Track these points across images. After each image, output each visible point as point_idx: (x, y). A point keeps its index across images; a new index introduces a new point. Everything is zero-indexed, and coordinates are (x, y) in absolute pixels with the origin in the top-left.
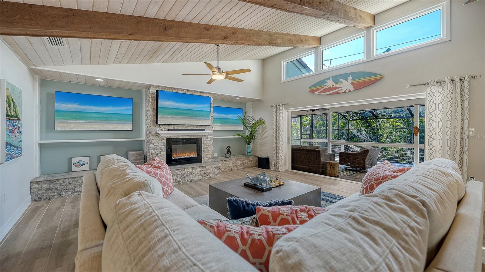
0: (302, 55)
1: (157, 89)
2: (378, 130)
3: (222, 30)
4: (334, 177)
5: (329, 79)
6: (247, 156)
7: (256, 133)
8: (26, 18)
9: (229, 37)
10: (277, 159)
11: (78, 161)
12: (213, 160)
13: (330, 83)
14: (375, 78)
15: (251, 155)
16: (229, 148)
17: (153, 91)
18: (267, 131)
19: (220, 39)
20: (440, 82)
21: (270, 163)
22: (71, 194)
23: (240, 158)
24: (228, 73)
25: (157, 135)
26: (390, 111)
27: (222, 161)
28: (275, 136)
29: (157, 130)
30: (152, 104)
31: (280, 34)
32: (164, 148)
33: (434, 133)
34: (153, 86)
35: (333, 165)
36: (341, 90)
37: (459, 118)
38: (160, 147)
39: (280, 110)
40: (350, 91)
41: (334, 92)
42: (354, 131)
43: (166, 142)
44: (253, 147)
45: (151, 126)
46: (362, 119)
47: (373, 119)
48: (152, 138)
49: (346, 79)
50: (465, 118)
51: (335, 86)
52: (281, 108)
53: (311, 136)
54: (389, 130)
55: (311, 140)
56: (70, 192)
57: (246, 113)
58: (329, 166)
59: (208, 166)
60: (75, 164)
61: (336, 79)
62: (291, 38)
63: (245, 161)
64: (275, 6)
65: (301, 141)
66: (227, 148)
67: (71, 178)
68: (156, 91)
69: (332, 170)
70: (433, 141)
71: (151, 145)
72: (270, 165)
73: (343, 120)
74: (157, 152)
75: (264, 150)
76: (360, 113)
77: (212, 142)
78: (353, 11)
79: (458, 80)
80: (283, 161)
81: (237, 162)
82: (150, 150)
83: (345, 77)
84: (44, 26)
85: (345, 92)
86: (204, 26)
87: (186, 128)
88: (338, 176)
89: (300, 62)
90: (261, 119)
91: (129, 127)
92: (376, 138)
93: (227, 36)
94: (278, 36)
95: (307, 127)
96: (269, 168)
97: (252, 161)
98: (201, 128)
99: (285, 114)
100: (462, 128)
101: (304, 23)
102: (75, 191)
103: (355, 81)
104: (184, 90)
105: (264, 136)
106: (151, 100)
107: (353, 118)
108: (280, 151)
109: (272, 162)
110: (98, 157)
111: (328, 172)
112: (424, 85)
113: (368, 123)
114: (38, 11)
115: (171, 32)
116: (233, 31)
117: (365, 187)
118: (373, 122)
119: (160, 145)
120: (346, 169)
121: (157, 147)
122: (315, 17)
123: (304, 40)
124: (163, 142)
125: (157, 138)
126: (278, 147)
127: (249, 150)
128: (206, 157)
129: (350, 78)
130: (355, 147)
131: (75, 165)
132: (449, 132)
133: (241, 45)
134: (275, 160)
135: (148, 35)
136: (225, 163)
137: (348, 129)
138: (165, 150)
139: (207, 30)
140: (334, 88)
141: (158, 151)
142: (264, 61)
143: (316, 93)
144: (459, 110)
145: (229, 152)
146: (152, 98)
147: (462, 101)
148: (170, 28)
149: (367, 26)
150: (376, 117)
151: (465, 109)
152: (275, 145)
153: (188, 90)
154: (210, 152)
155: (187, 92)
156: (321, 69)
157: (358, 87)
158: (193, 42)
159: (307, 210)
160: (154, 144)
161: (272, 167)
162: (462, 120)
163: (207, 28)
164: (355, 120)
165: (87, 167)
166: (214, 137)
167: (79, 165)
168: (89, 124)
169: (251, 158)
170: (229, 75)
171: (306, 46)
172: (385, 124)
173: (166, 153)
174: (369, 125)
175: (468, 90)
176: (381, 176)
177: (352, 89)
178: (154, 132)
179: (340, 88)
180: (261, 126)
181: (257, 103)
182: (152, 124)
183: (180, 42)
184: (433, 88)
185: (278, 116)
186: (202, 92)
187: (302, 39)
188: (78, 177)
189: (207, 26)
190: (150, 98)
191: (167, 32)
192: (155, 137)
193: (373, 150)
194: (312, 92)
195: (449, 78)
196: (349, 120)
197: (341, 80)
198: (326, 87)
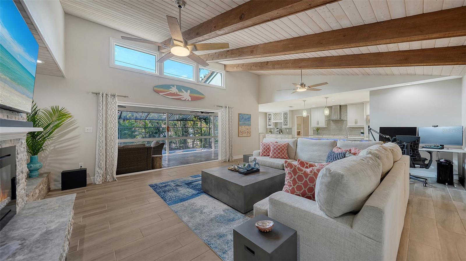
5: (173, 86)
13: (174, 90)
14: (201, 96)
15: (38, 175)
18: (75, 128)
36: (182, 98)
40: (188, 100)
41: (177, 98)
49: (187, 92)
51: (178, 93)
61: (179, 88)
69: (161, 163)
83: (186, 89)
85: (185, 100)
103: (192, 95)
111: (158, 165)
127: (36, 165)
129: (189, 91)
140: (177, 95)
143: (161, 94)
157: (194, 99)
177: (190, 100)
179: (182, 96)
194: (156, 91)
197: (183, 90)
198: (170, 92)
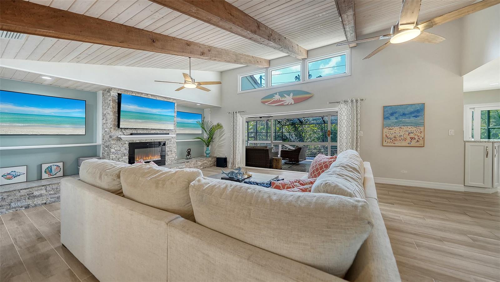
0: (255, 73)
1: (119, 92)
2: (303, 133)
3: (200, 47)
4: (279, 169)
5: (276, 94)
6: (206, 157)
7: (214, 137)
8: (8, 12)
9: (206, 54)
10: (234, 158)
11: (9, 173)
12: (176, 162)
13: (277, 97)
14: (308, 96)
15: (209, 156)
16: (189, 150)
17: (114, 94)
18: (224, 134)
19: (198, 55)
20: (346, 102)
21: (228, 162)
22: (5, 211)
23: (201, 159)
24: (199, 84)
25: (119, 139)
26: (311, 119)
27: (184, 162)
28: (232, 138)
29: (118, 133)
30: (113, 107)
31: (243, 55)
32: (127, 152)
33: (342, 134)
34: (115, 88)
35: (277, 160)
36: (285, 103)
37: (355, 125)
38: (121, 152)
39: (237, 117)
40: (291, 104)
41: (280, 104)
42: (287, 134)
43: (128, 146)
44: (211, 149)
45: (112, 130)
46: (292, 125)
47: (299, 125)
48: (112, 143)
49: (289, 95)
50: (358, 125)
51: (281, 99)
52: (238, 114)
53: (256, 139)
54: (310, 133)
55: (256, 142)
56: (3, 209)
57: (204, 118)
58: (275, 161)
59: (173, 167)
60: (5, 175)
61: (282, 94)
62: (251, 59)
63: (204, 162)
64: (252, 39)
65: (248, 142)
66: (188, 150)
67: (6, 192)
68: (117, 94)
69: (277, 164)
70: (342, 140)
71: (112, 149)
72: (228, 164)
73: (278, 125)
74: (118, 157)
75: (222, 151)
76: (291, 120)
77: (175, 145)
78: (297, 47)
79: (354, 101)
80: (239, 160)
81: (198, 163)
82: (111, 156)
83: (288, 93)
84: (29, 23)
85: (288, 105)
86: (186, 42)
87: (150, 132)
88: (281, 169)
89: (252, 77)
90: (219, 124)
91: (82, 131)
92: (301, 139)
93: (204, 53)
94: (241, 56)
95: (251, 130)
96: (226, 166)
97: (211, 161)
98: (165, 132)
99: (241, 121)
100: (357, 131)
101: (262, 50)
102: (11, 207)
103: (295, 97)
104: (147, 94)
105: (221, 139)
106: (111, 104)
107: (286, 123)
108: (237, 152)
109: (230, 161)
110: (38, 166)
111: (274, 166)
112: (337, 103)
113: (296, 127)
114: (23, 7)
115: (158, 44)
116: (209, 49)
117: (312, 170)
118: (299, 126)
119: (121, 149)
120: (286, 163)
121: (118, 151)
122: (274, 49)
123: (259, 62)
124: (125, 146)
125: (118, 143)
126: (235, 148)
127: (208, 152)
128: (169, 160)
129: (292, 94)
130: (289, 146)
131: (5, 177)
132: (350, 134)
133: (213, 60)
134: (232, 159)
135: (137, 45)
136: (187, 164)
137: (282, 132)
138: (127, 154)
139: (188, 45)
140: (280, 101)
141: (120, 156)
142: (222, 73)
143: (266, 104)
144: (355, 120)
145: (189, 154)
146: (113, 101)
147: (357, 114)
148: (157, 40)
149: (303, 58)
150: (301, 123)
151: (358, 119)
152: (232, 146)
153: (152, 95)
154: (173, 155)
155: (151, 97)
156: (270, 86)
157: (297, 101)
158: (174, 55)
159: (298, 181)
160: (116, 149)
161: (229, 165)
162: (357, 126)
163: (188, 44)
164: (287, 125)
165: (23, 178)
166: (177, 141)
167: (11, 177)
168: (28, 127)
169: (210, 159)
170: (201, 86)
171: (260, 66)
172: (306, 127)
173: (128, 157)
174: (296, 129)
175: (359, 108)
176: (322, 162)
177: (293, 103)
178: (116, 137)
179: (284, 101)
180: (219, 130)
181: (215, 109)
182: (112, 128)
183: (164, 53)
184: (342, 105)
185: (235, 121)
186: (165, 98)
187: (258, 60)
188: (15, 190)
189: (188, 42)
190: (111, 101)
191: (155, 44)
192: (116, 141)
193: (304, 148)
194: (264, 103)
195: (350, 99)
196: (283, 125)
197: (285, 95)
198: (274, 100)
